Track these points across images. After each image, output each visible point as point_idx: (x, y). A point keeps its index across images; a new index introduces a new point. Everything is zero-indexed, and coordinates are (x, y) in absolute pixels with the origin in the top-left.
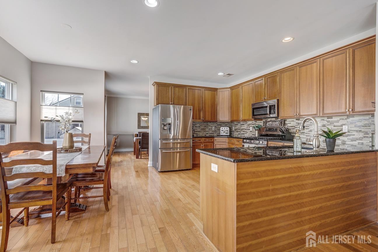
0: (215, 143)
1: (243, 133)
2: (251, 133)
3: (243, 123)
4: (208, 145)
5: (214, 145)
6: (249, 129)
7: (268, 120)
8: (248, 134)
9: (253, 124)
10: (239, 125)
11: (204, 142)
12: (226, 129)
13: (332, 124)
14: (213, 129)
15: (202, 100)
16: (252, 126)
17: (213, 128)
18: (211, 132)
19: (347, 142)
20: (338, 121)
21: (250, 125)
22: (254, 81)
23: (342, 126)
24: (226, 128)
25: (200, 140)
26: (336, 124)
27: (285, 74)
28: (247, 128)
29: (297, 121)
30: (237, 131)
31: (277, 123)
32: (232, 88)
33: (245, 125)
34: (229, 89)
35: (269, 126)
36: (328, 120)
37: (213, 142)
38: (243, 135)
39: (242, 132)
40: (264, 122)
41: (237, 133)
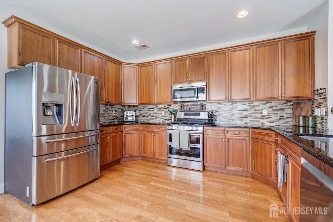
0: (124, 132)
1: (152, 118)
2: (163, 118)
3: (152, 107)
4: (117, 135)
5: (123, 135)
6: (159, 113)
7: (184, 104)
8: (158, 119)
9: (165, 108)
10: (146, 108)
11: (112, 133)
12: (131, 114)
13: (253, 108)
14: (114, 114)
15: (104, 74)
16: (165, 110)
17: (114, 112)
18: (111, 118)
19: (266, 124)
20: (258, 106)
21: (162, 109)
22: (156, 63)
23: (262, 110)
24: (131, 112)
25: (107, 130)
26: (256, 108)
27: (214, 56)
28: (158, 113)
29: (218, 105)
30: (143, 116)
31: (197, 107)
32: (140, 65)
33: (154, 109)
34: (137, 66)
35: (187, 110)
36: (249, 104)
37: (122, 131)
38: (152, 120)
39: (150, 117)
40: (182, 106)
41: (143, 118)
